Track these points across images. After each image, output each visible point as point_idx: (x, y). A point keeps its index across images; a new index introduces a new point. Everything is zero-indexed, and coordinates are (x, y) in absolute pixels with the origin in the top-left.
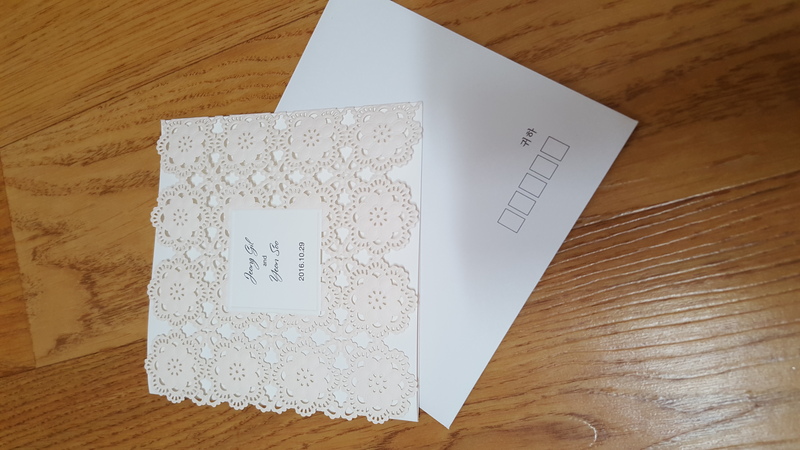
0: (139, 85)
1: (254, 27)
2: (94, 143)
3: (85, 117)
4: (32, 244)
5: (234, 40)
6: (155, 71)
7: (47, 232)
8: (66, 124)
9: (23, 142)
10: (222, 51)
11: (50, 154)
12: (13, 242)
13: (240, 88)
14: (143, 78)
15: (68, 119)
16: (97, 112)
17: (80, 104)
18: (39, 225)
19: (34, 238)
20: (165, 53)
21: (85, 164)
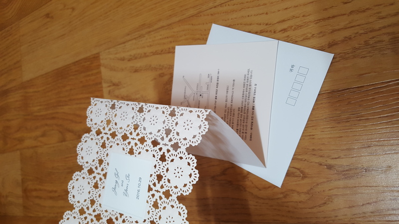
0: (150, 32)
1: (192, 12)
2: (133, 53)
3: (130, 43)
4: (109, 89)
5: (184, 16)
6: (156, 27)
7: (114, 85)
8: (123, 45)
9: (107, 51)
10: (179, 21)
11: (117, 56)
12: (102, 87)
13: (185, 35)
14: (151, 29)
15: (124, 43)
16: (134, 41)
17: (128, 38)
18: (112, 82)
19: (109, 86)
20: (160, 20)
21: (129, 60)
